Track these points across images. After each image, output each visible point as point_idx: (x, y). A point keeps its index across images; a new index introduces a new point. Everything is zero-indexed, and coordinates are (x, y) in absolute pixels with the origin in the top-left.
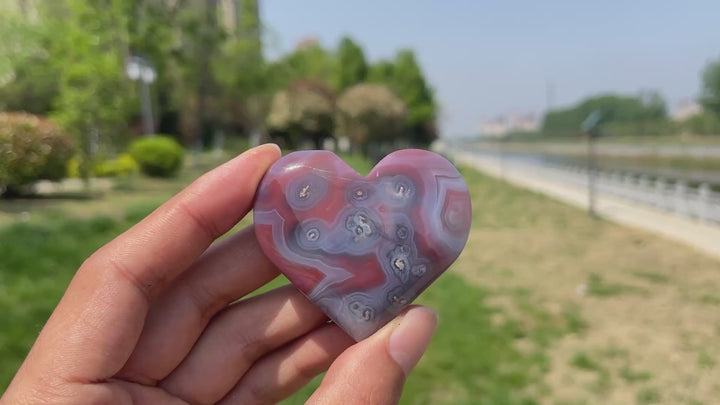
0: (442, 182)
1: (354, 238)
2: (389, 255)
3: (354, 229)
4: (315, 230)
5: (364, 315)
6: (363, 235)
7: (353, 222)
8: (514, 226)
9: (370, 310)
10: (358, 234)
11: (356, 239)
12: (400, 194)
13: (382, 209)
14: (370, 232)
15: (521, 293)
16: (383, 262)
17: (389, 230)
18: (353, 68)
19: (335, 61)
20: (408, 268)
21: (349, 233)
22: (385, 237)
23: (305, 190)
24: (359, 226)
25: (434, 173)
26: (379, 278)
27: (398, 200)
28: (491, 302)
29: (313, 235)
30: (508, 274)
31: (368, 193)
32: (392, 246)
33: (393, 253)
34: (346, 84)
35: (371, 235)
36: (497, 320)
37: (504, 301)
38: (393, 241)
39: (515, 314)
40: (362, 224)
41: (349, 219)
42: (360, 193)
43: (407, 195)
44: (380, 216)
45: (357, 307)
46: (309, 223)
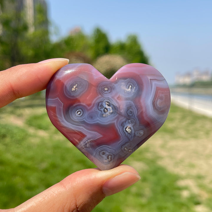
0: (154, 83)
1: (103, 114)
2: (122, 125)
3: (102, 110)
4: (80, 110)
5: (108, 158)
6: (108, 113)
7: (102, 106)
8: (196, 137)
9: (111, 156)
10: (105, 112)
11: (104, 115)
12: (129, 90)
13: (119, 98)
14: (111, 111)
15: (199, 177)
16: (119, 129)
17: (123, 111)
18: (102, 45)
19: (91, 41)
20: (133, 132)
21: (100, 112)
22: (120, 114)
23: (74, 87)
24: (106, 108)
25: (149, 78)
26: (117, 137)
27: (128, 93)
28: (182, 183)
29: (79, 113)
30: (192, 166)
31: (111, 89)
32: (124, 120)
33: (124, 123)
34: (98, 55)
35: (112, 113)
36: (185, 194)
37: (189, 183)
38: (125, 117)
39: (196, 191)
40: (107, 107)
41: (100, 104)
42: (106, 89)
43: (133, 90)
44: (117, 103)
45: (104, 154)
46: (76, 106)
